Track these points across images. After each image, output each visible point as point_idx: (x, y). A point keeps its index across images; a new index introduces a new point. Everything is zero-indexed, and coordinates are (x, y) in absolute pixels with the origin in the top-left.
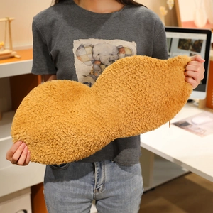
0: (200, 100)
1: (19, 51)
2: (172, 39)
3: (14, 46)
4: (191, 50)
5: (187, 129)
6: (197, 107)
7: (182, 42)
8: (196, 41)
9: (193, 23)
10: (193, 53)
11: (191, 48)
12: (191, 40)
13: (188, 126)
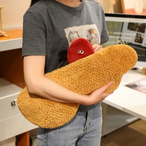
0: (143, 68)
1: (7, 32)
2: (123, 23)
3: (3, 27)
4: (138, 31)
5: (137, 90)
6: (141, 73)
7: (131, 25)
8: (141, 24)
9: (133, 10)
10: (139, 33)
11: (137, 29)
12: (137, 23)
13: (137, 88)
